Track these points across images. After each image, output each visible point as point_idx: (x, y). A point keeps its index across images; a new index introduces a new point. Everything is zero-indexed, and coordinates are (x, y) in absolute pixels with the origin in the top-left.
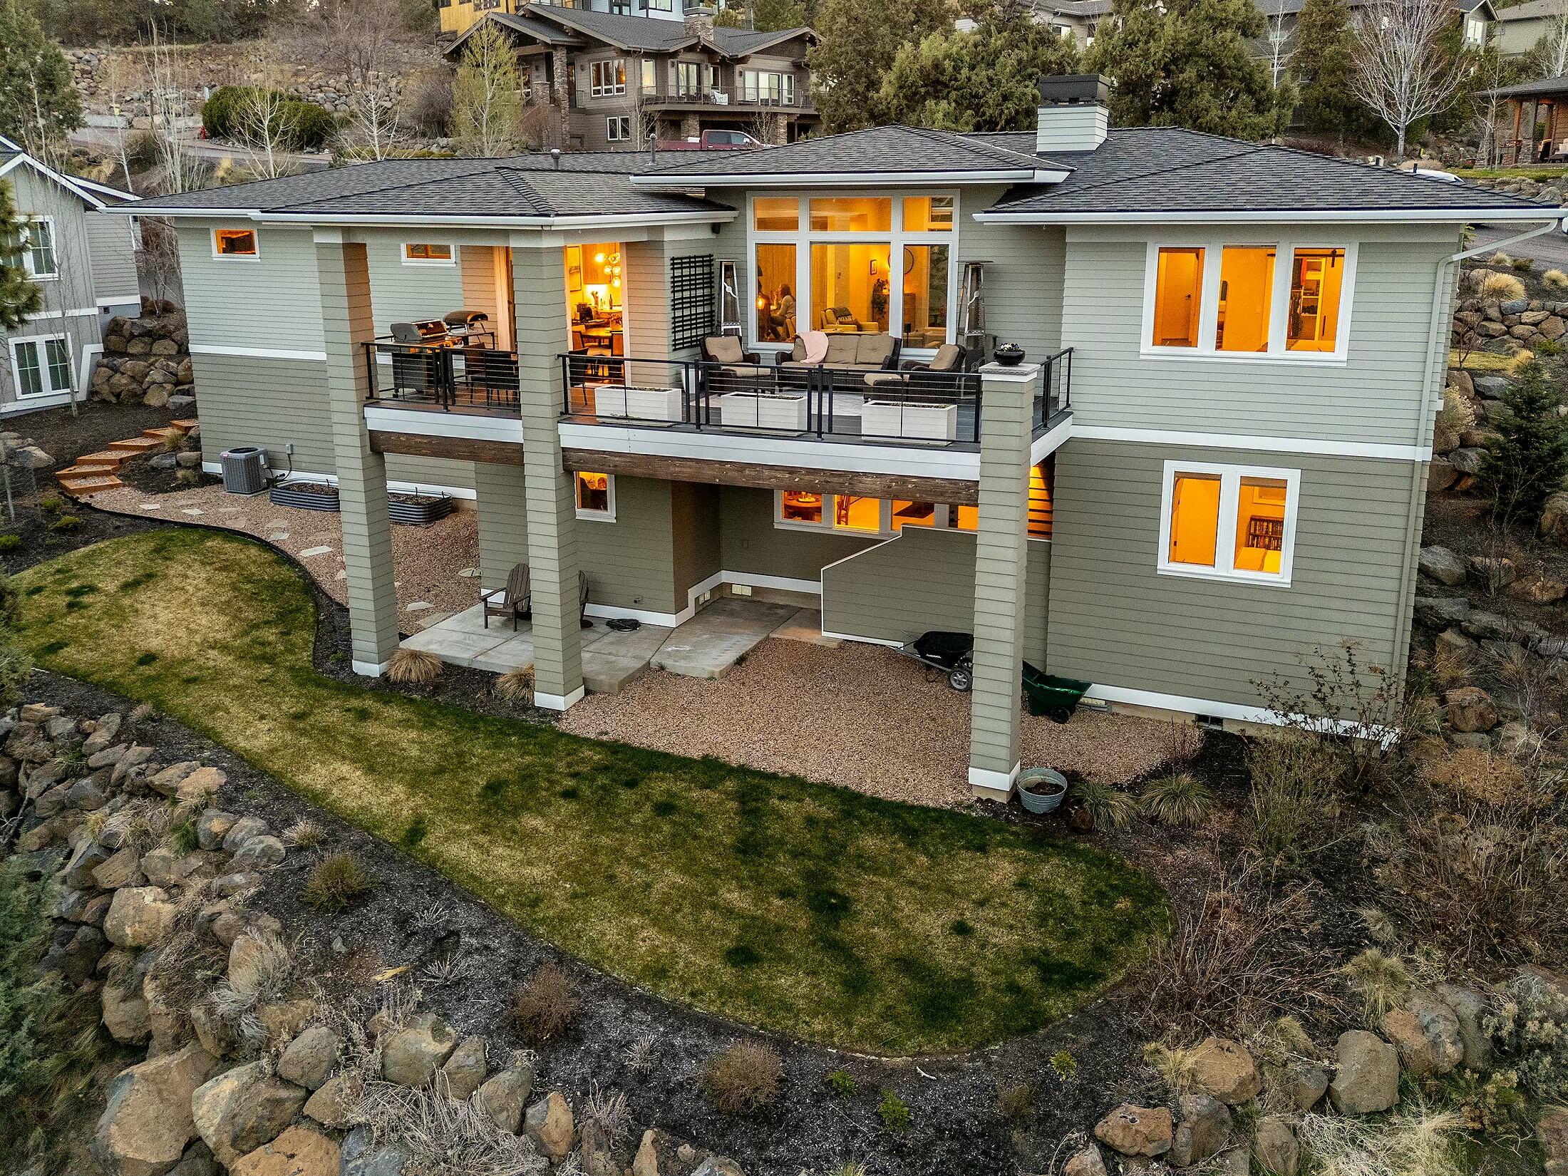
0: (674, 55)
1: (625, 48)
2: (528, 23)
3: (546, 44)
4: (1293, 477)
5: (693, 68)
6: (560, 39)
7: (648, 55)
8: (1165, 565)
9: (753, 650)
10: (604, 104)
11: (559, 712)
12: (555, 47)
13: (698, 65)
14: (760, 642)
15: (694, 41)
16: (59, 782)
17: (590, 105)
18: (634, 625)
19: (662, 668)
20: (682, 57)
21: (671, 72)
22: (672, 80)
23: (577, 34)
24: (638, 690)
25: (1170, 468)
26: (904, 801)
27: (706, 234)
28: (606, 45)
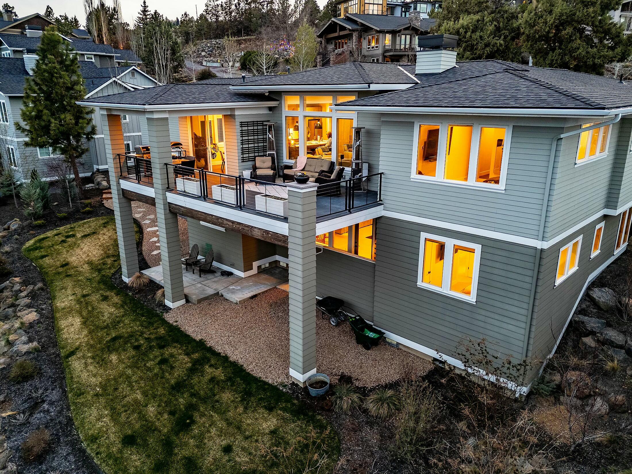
0: (399, 31)
1: (378, 29)
2: (345, 21)
3: (349, 29)
4: (478, 248)
5: (408, 37)
6: (355, 27)
7: (388, 32)
8: (420, 284)
9: (263, 293)
10: (371, 53)
11: (171, 309)
12: (353, 30)
13: (411, 35)
14: (270, 289)
15: (409, 25)
16: (8, 307)
17: (366, 53)
18: (230, 274)
19: (222, 296)
20: (402, 32)
21: (398, 39)
22: (398, 42)
23: (362, 25)
24: (205, 303)
25: (424, 235)
26: (260, 377)
27: (267, 112)
28: (373, 29)
